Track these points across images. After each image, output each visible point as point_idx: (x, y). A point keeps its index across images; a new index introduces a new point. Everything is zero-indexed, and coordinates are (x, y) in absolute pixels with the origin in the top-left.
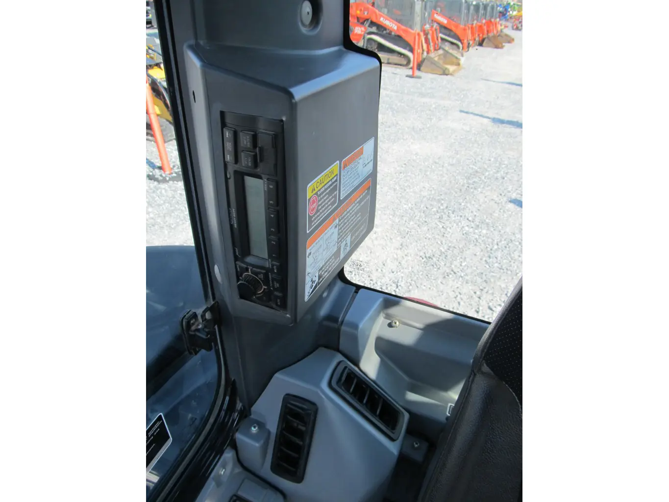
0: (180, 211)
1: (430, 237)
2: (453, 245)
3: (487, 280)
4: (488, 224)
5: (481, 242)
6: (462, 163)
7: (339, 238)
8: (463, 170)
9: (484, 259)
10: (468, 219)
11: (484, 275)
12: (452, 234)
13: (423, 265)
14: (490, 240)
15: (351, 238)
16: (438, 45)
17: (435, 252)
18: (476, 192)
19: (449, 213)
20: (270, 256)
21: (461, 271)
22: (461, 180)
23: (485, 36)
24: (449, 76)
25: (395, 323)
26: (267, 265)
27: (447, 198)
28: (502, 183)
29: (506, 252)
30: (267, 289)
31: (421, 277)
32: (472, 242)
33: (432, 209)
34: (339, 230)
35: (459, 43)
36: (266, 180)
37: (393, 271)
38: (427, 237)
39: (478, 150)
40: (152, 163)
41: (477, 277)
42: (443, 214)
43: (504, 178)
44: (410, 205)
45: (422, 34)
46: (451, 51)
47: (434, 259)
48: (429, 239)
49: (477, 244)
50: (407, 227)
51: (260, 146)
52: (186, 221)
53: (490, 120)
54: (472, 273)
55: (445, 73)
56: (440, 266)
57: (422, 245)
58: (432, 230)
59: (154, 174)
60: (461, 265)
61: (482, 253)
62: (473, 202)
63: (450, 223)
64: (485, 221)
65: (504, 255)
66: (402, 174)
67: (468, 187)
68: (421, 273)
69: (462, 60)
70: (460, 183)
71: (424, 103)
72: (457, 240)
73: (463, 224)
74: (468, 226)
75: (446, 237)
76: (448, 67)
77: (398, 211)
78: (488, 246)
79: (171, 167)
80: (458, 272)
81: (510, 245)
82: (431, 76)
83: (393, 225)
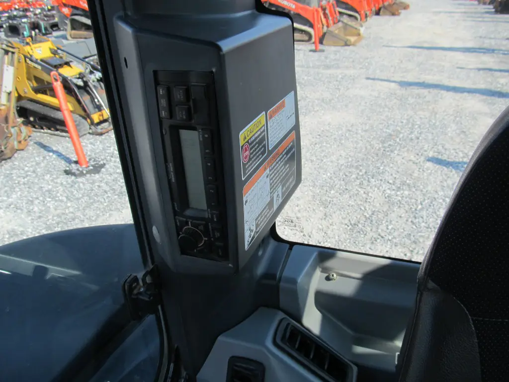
0: (99, 203)
1: (353, 204)
2: (376, 210)
3: (416, 240)
4: (409, 185)
5: (404, 203)
6: (375, 129)
7: (272, 188)
8: (377, 134)
9: (410, 220)
10: (388, 182)
11: (412, 237)
12: (375, 198)
13: (349, 233)
14: (413, 201)
15: (282, 189)
16: (336, 18)
17: (360, 218)
18: (392, 155)
19: (369, 178)
20: (209, 206)
21: (389, 234)
22: (377, 145)
23: (381, 5)
24: (351, 47)
25: (333, 275)
26: (207, 215)
27: (364, 164)
28: (418, 143)
29: (431, 210)
30: (208, 240)
31: (349, 245)
32: (396, 204)
33: (351, 176)
34: (270, 180)
35: (357, 15)
36: (200, 130)
37: (320, 241)
38: (350, 204)
39: (389, 114)
40: (68, 158)
41: (406, 239)
42: (362, 179)
43: (418, 138)
44: (329, 174)
45: (320, 10)
46: (350, 23)
47: (360, 226)
48: (352, 206)
49: (401, 206)
50: (329, 197)
51: (193, 98)
52: (107, 213)
53: (397, 84)
54: (399, 235)
55: (346, 44)
56: (367, 231)
57: (346, 212)
58: (353, 196)
59: (71, 169)
60: (388, 229)
61: (407, 214)
62: (391, 165)
63: (371, 188)
64: (406, 182)
65: (430, 213)
66: (317, 145)
67: (384, 150)
68: (348, 241)
69: (362, 30)
70: (376, 148)
71: (330, 75)
72: (380, 204)
73: (384, 187)
74: (389, 189)
75: (369, 202)
76: (348, 38)
77: (317, 181)
78: (412, 206)
79: (88, 160)
80: (386, 236)
81: (434, 203)
82: (333, 48)
83: (314, 196)
